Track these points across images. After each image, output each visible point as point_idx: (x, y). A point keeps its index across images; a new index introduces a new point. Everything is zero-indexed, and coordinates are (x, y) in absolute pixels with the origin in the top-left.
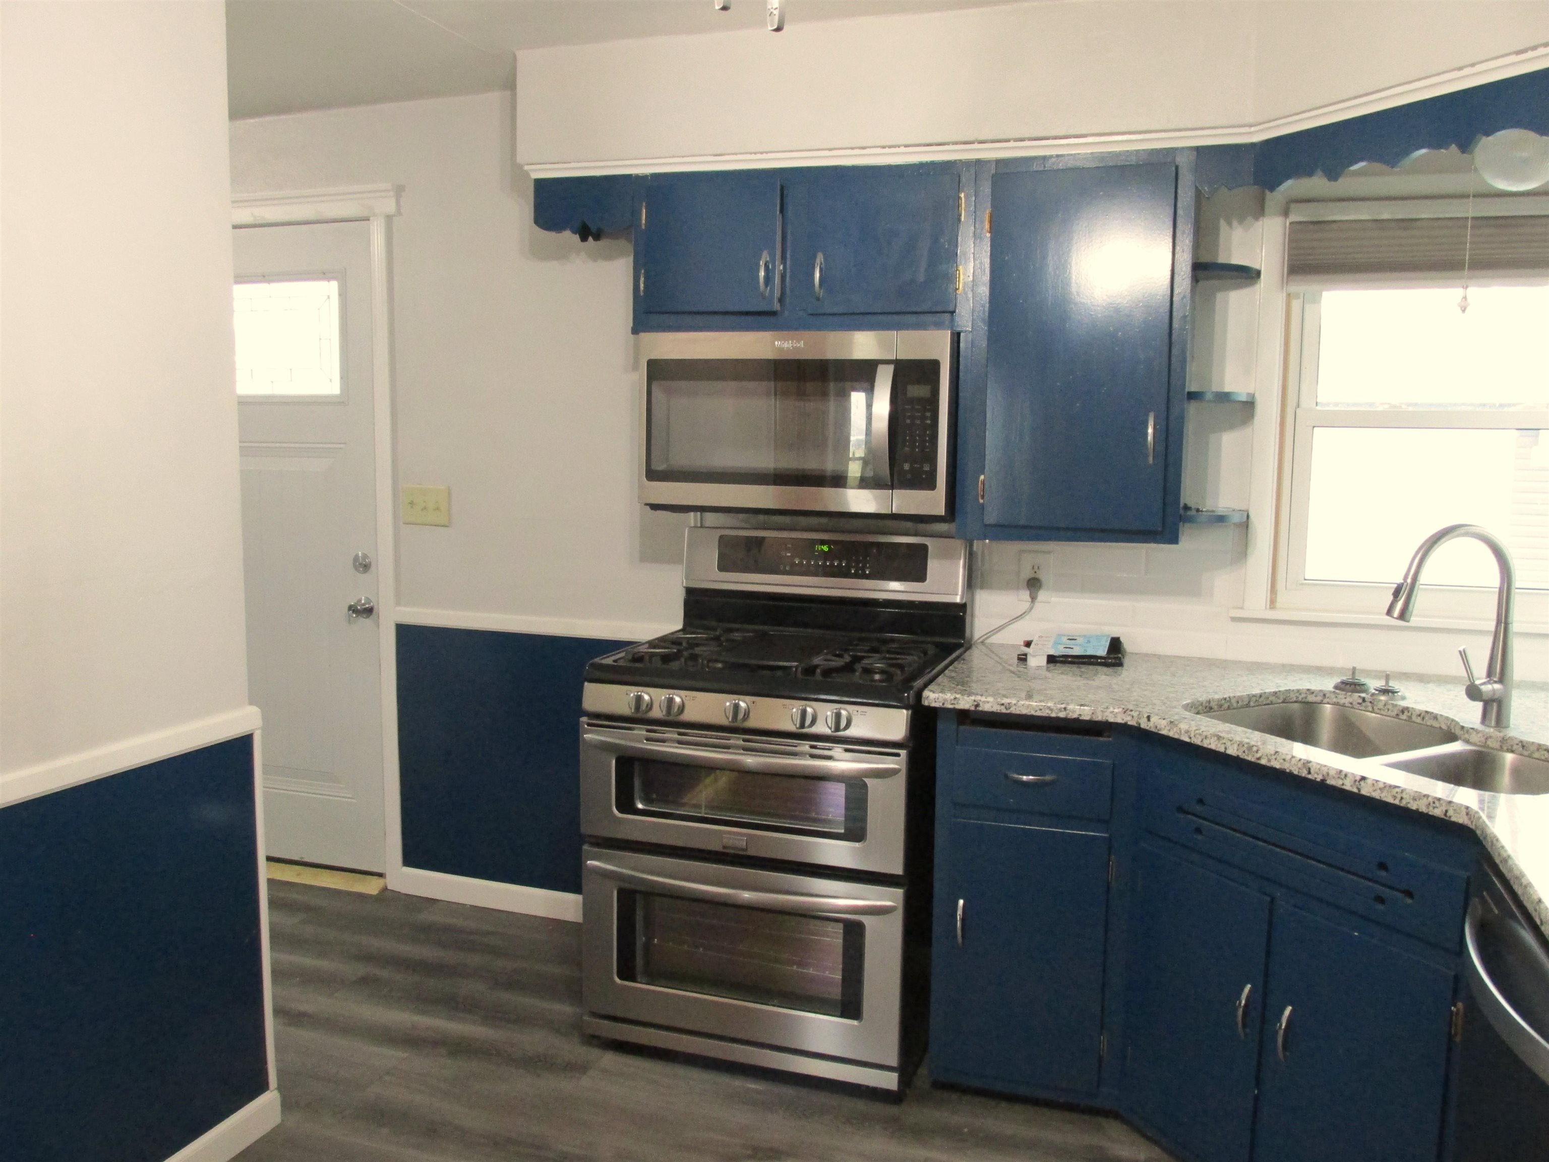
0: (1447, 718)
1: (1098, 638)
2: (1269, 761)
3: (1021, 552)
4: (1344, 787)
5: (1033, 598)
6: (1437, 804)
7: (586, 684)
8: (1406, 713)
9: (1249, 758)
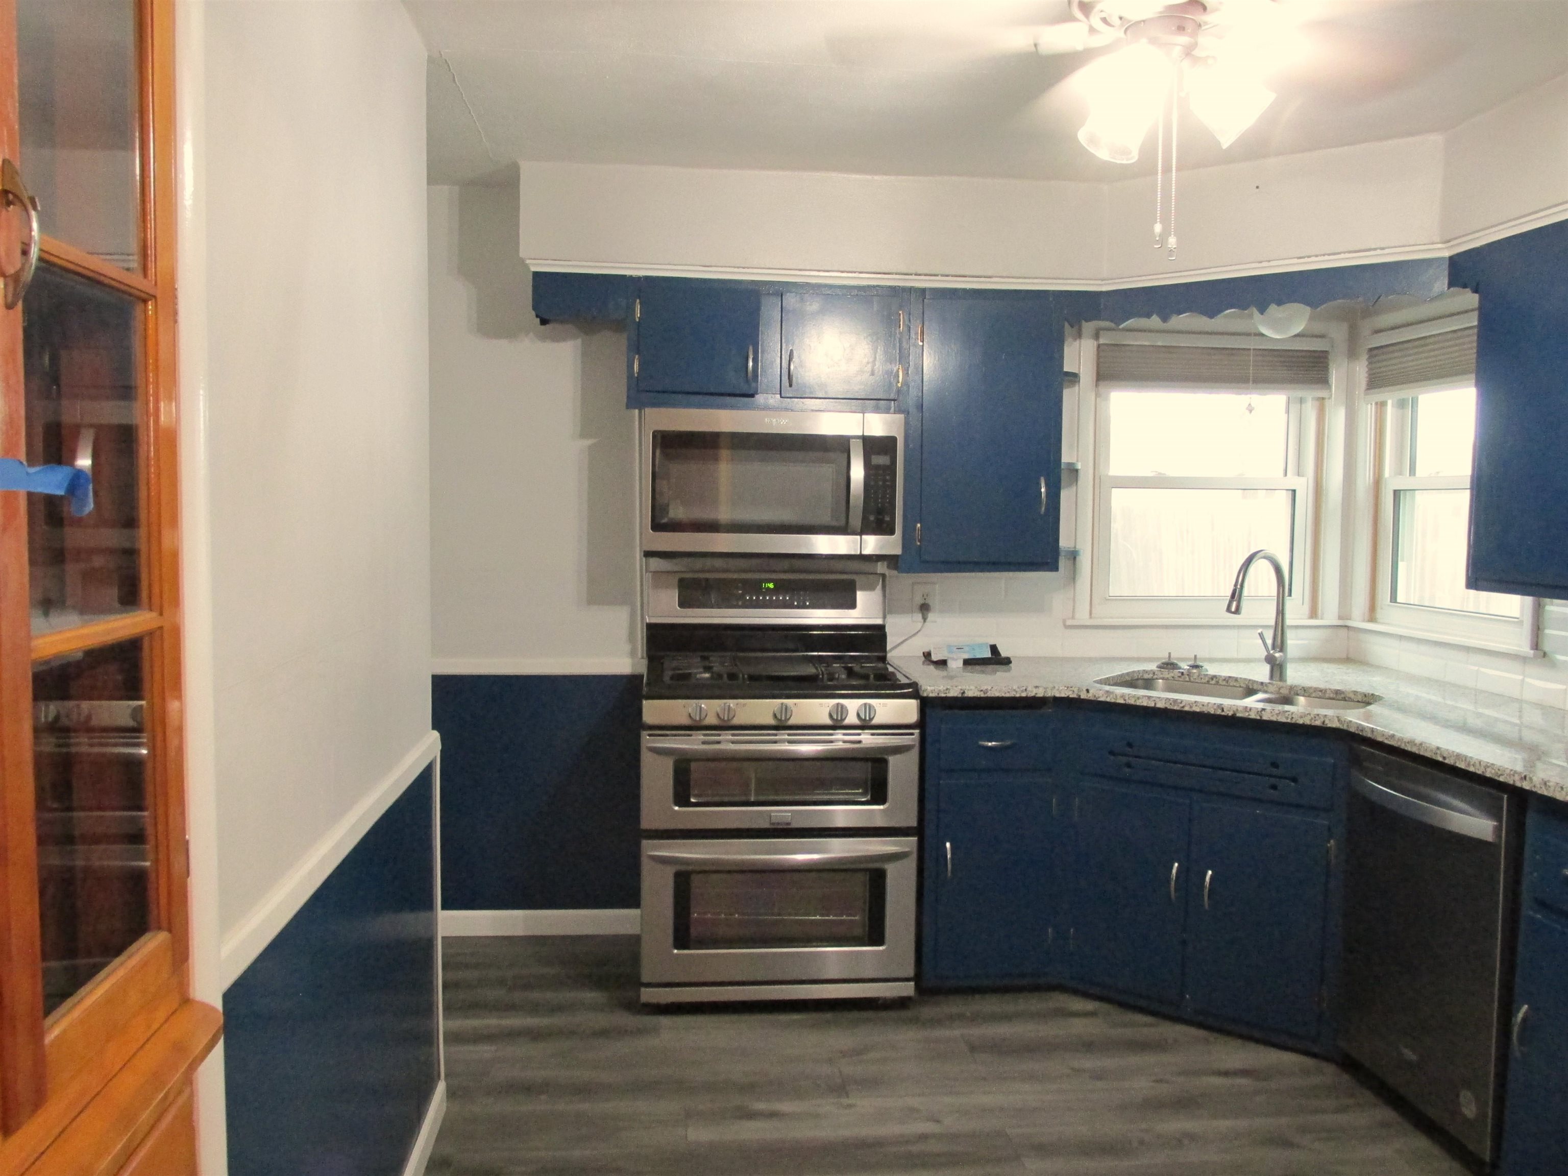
0: (1245, 679)
1: (980, 646)
2: (1191, 707)
3: (913, 584)
4: (1250, 717)
5: (925, 619)
6: (1317, 717)
7: (644, 702)
8: (1215, 679)
9: (1175, 708)
